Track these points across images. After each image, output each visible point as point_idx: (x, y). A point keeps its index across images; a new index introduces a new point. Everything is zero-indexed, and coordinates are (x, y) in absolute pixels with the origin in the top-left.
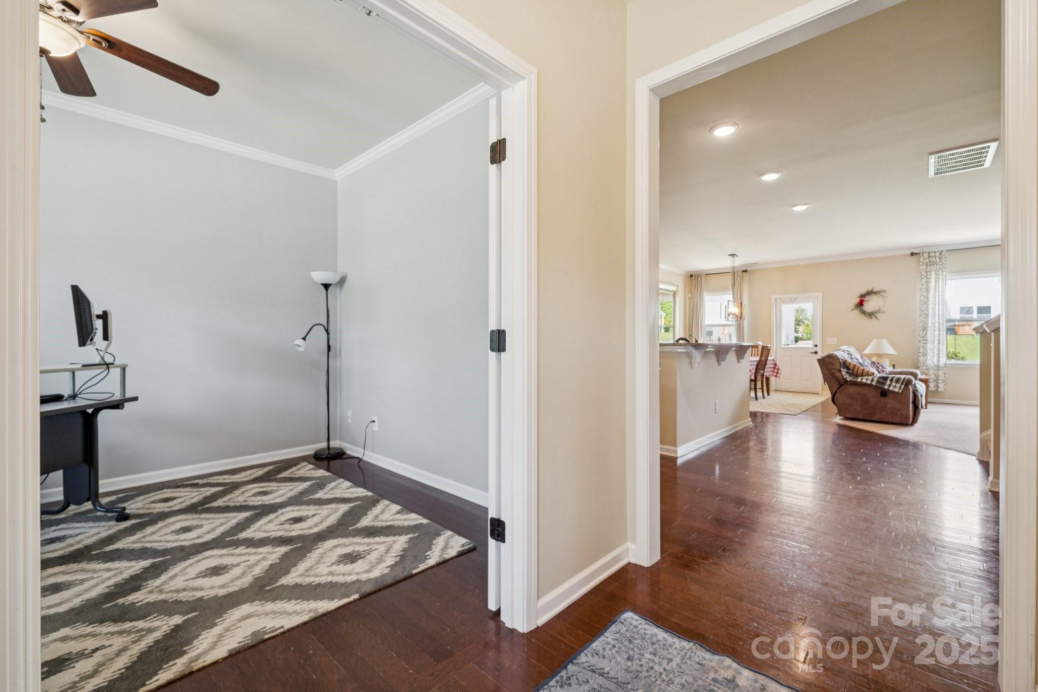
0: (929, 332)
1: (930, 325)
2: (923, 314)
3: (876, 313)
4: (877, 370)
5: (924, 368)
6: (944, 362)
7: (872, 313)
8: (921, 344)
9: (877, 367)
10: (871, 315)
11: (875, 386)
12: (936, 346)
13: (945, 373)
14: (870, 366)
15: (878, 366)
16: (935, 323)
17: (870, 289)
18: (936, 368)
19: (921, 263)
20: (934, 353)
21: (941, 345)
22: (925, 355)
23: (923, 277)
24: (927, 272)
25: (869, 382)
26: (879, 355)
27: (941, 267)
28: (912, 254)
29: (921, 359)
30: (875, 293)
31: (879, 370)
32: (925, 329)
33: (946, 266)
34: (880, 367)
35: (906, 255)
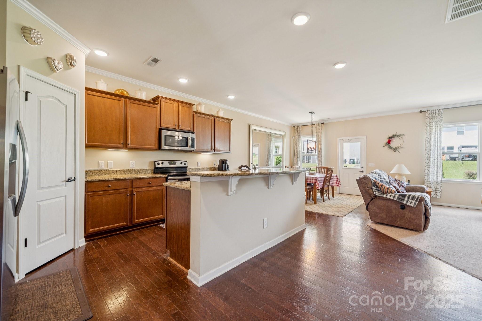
0: (431, 160)
1: (432, 156)
2: (427, 149)
3: (398, 148)
4: (399, 185)
5: (428, 183)
6: (441, 180)
8: (426, 168)
9: (398, 183)
10: (395, 149)
11: (396, 201)
12: (436, 169)
13: (441, 186)
14: (394, 183)
15: (399, 182)
16: (435, 155)
17: (394, 134)
18: (436, 183)
19: (426, 117)
20: (434, 173)
21: (439, 168)
22: (428, 175)
23: (427, 126)
24: (430, 123)
25: (392, 198)
26: (400, 175)
27: (439, 119)
28: (421, 112)
29: (426, 177)
30: (398, 136)
31: (400, 185)
32: (428, 158)
33: (443, 119)
34: (400, 183)
35: (417, 113)
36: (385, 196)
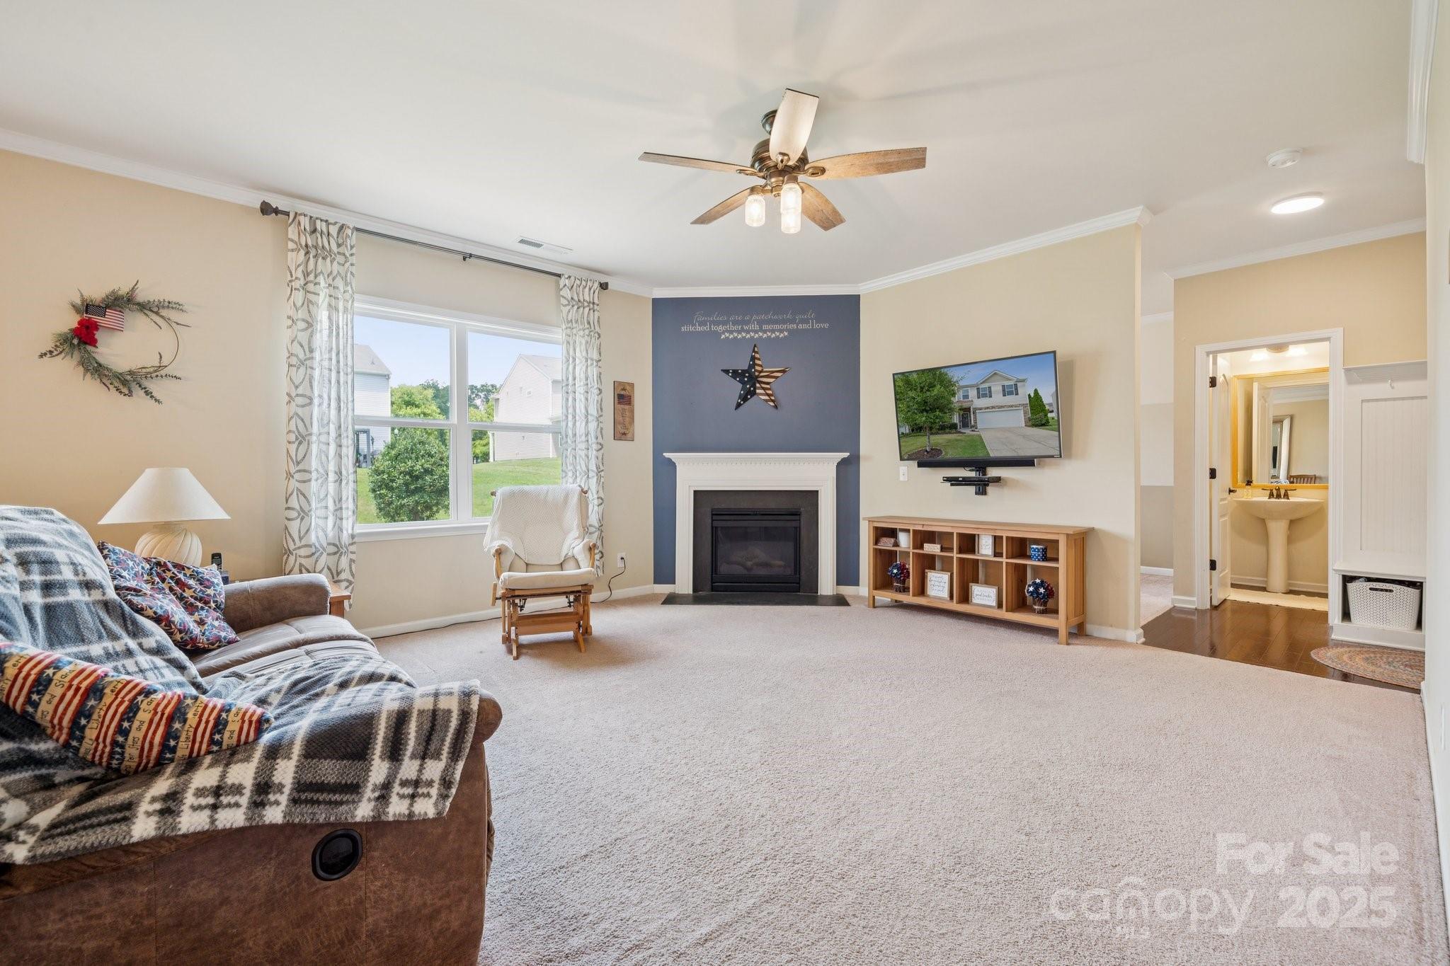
0: (314, 448)
1: (315, 429)
2: (297, 395)
3: (148, 376)
4: (181, 598)
5: (303, 552)
6: (350, 532)
7: (131, 373)
8: (293, 484)
9: (178, 582)
10: (126, 382)
12: (332, 487)
13: (352, 561)
14: (146, 588)
15: (181, 576)
16: (328, 423)
17: (124, 290)
18: (333, 549)
19: (291, 245)
20: (326, 507)
21: (344, 482)
22: (304, 514)
23: (297, 284)
24: (306, 274)
25: (232, 818)
26: (166, 528)
27: (342, 270)
28: (266, 209)
29: (294, 527)
30: (144, 307)
31: (187, 593)
32: (302, 439)
33: (353, 269)
34: (191, 582)
35: (246, 209)
36: (143, 827)
